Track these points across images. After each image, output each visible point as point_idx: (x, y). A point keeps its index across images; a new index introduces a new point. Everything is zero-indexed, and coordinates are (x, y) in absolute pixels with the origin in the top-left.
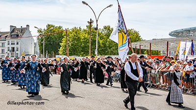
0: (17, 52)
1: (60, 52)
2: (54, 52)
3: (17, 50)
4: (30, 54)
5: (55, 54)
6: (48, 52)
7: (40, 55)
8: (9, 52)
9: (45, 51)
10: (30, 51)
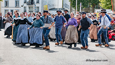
0: (37, 5)
1: (102, 5)
2: (93, 4)
3: (38, 2)
4: (56, 7)
5: (94, 7)
6: (83, 4)
7: (71, 10)
8: (25, 5)
9: (79, 4)
10: (56, 3)
